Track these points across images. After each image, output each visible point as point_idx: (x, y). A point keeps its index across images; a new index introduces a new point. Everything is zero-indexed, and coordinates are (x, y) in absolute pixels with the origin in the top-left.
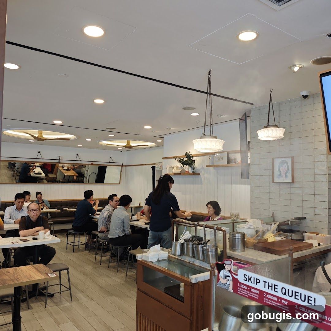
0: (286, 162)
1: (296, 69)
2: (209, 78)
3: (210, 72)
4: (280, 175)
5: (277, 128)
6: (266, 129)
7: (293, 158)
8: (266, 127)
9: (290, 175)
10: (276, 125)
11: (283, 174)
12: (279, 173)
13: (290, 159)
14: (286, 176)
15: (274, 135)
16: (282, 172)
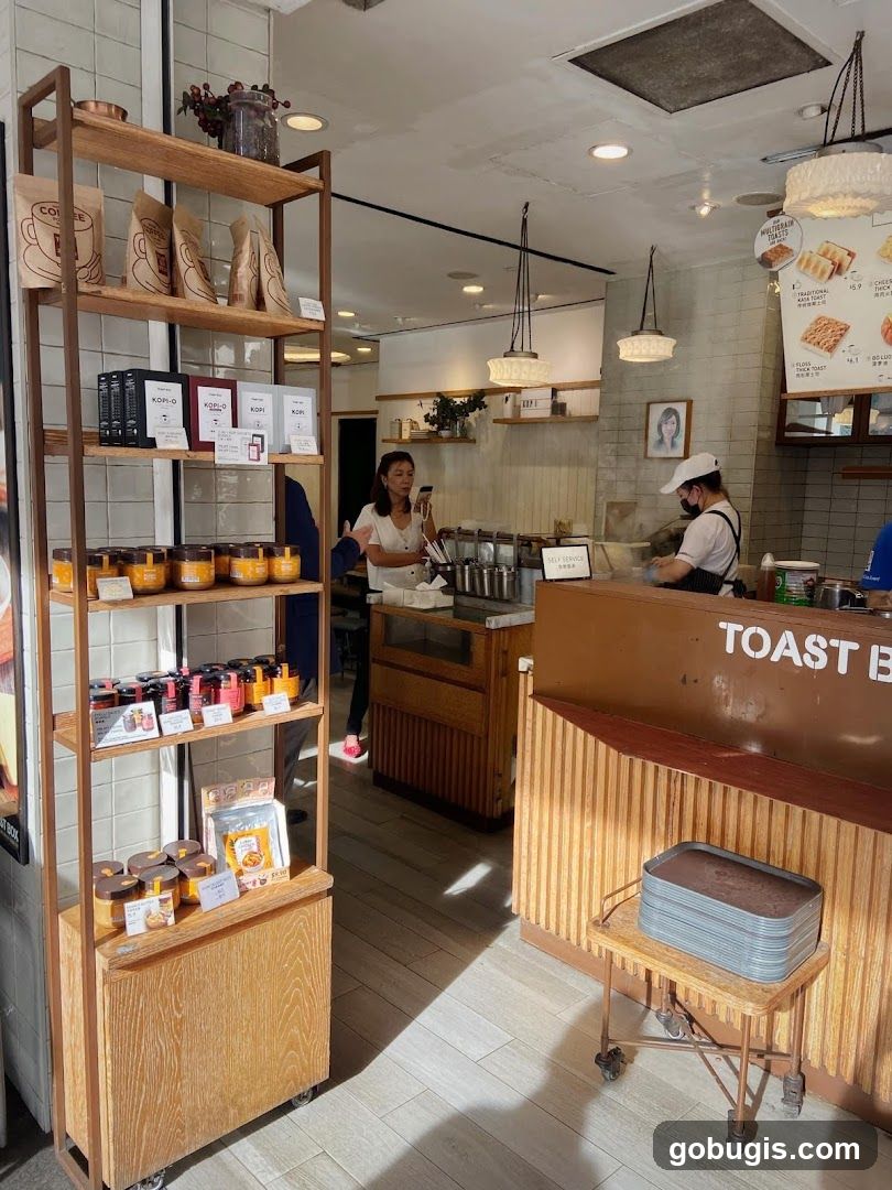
0: (675, 412)
1: (705, 211)
2: (525, 221)
3: (526, 207)
4: (661, 441)
5: (660, 338)
6: (635, 337)
7: (690, 404)
8: (635, 333)
9: (681, 441)
10: (659, 328)
11: (667, 441)
12: (659, 437)
13: (684, 405)
14: (673, 445)
15: (652, 352)
16: (665, 435)
